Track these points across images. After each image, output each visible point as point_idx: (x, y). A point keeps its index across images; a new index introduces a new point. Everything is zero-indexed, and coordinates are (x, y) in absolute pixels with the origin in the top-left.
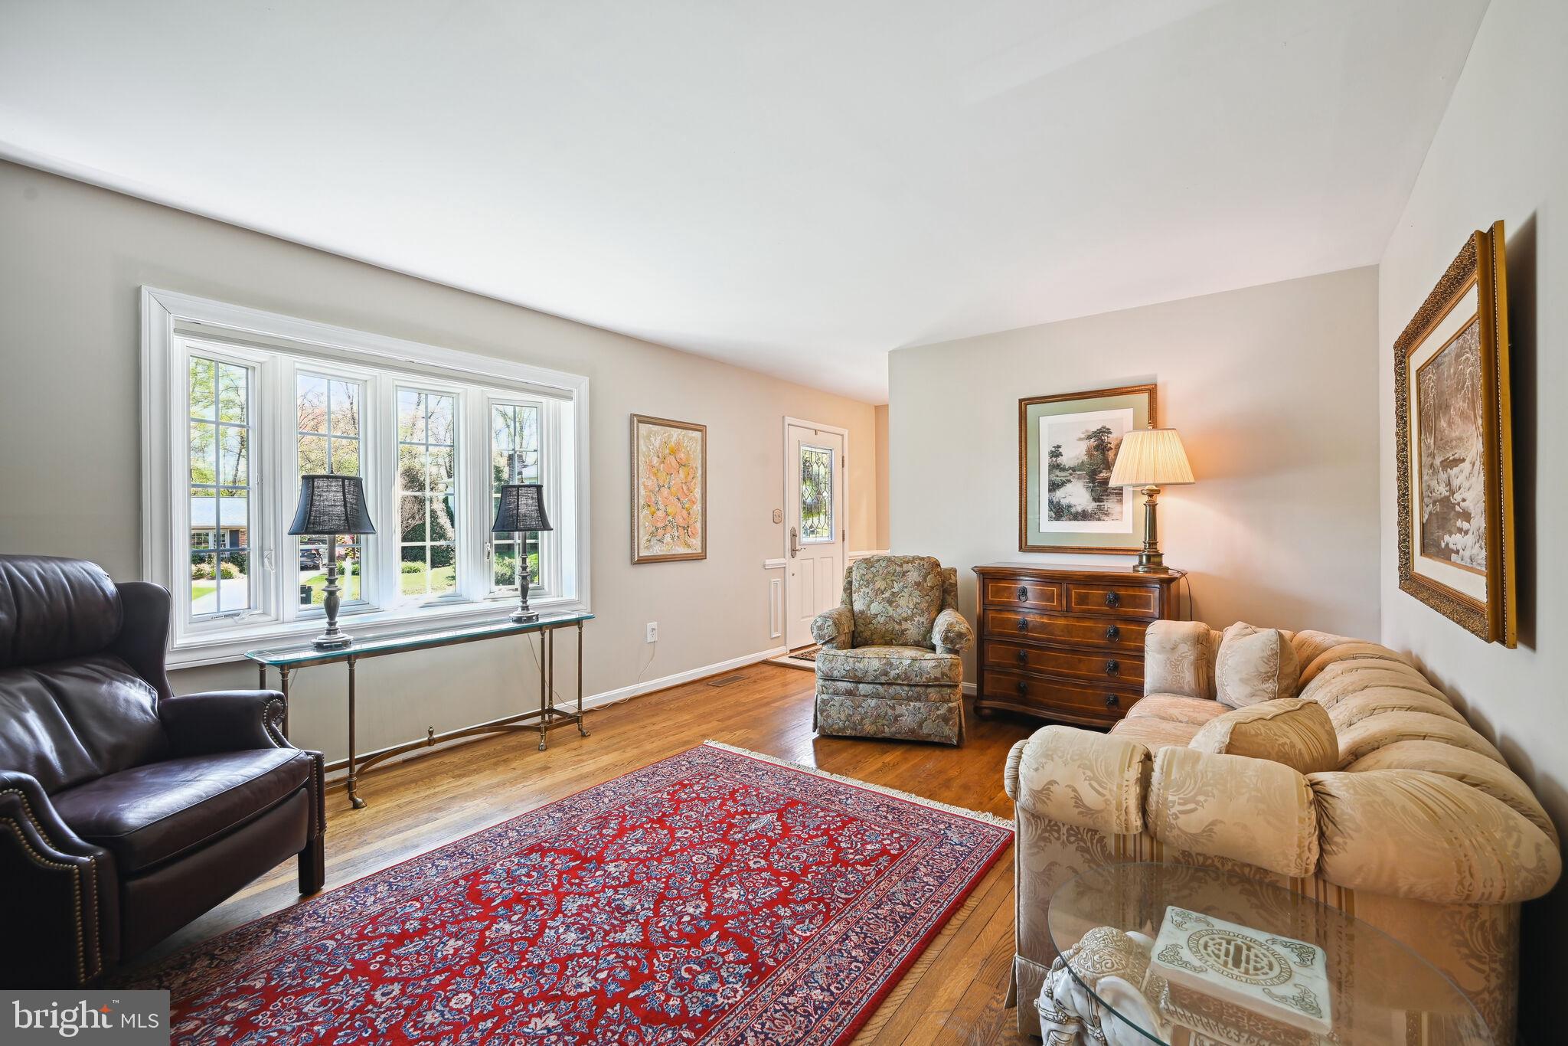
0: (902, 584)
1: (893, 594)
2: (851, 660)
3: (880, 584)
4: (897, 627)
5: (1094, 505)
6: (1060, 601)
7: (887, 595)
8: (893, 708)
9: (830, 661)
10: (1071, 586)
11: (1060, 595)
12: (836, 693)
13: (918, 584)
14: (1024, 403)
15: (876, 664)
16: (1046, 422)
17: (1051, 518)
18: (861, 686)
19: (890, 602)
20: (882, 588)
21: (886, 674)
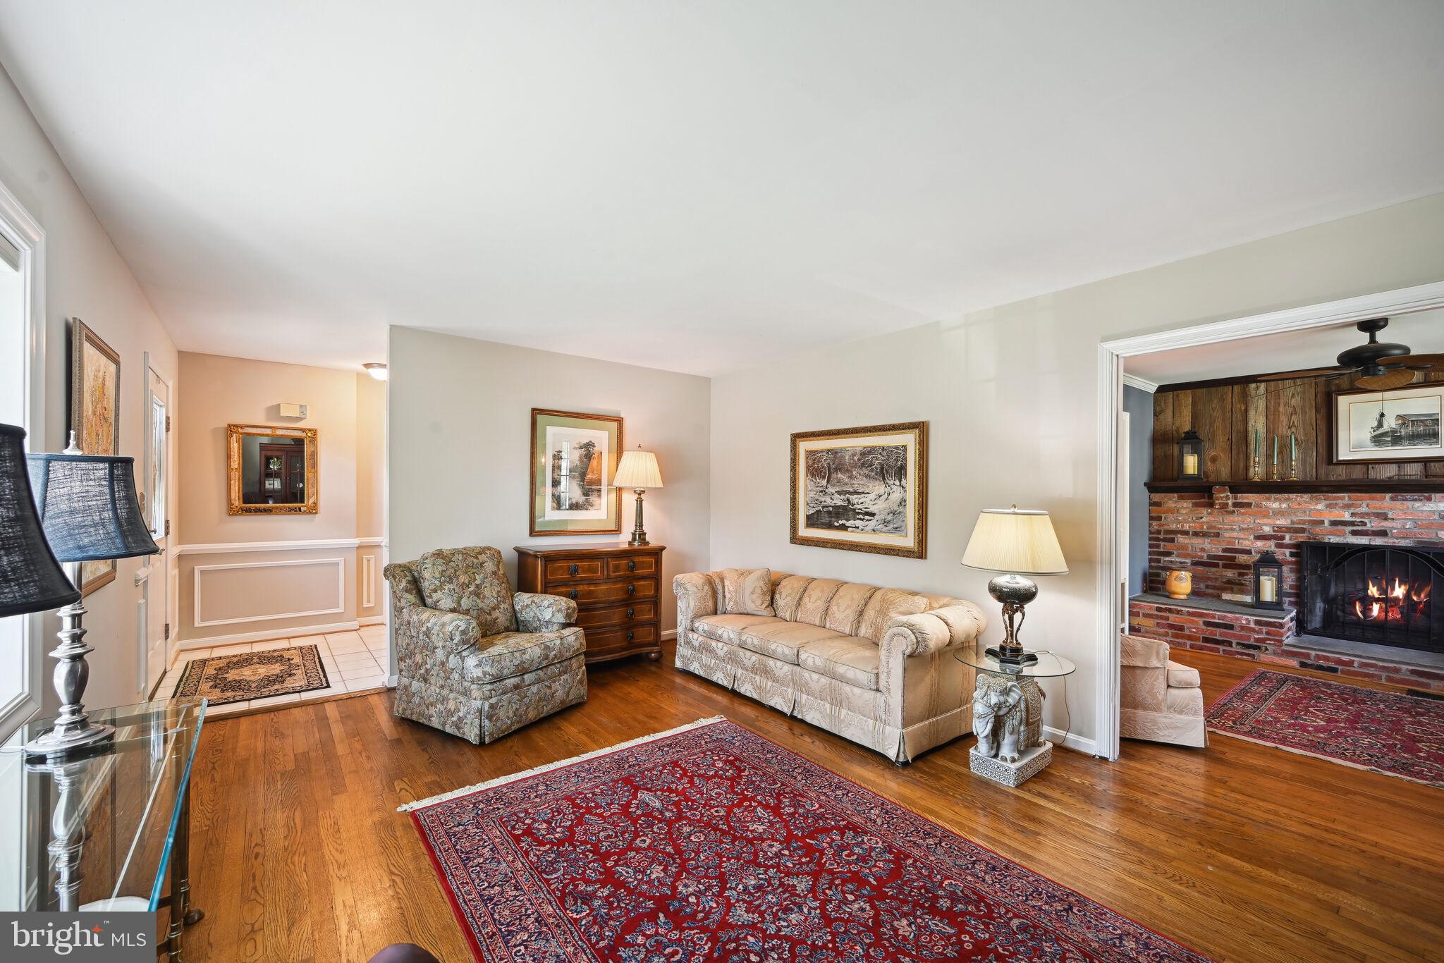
0: (482, 575)
1: (477, 586)
2: (517, 654)
3: (463, 579)
4: (489, 618)
5: (584, 498)
6: (603, 571)
7: (472, 588)
8: (550, 687)
9: (499, 662)
10: (609, 560)
11: (602, 567)
12: (504, 693)
13: (494, 573)
14: (535, 412)
15: (538, 651)
16: (551, 431)
17: (553, 509)
18: (526, 676)
19: (478, 595)
20: (466, 581)
21: (547, 657)
